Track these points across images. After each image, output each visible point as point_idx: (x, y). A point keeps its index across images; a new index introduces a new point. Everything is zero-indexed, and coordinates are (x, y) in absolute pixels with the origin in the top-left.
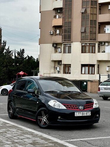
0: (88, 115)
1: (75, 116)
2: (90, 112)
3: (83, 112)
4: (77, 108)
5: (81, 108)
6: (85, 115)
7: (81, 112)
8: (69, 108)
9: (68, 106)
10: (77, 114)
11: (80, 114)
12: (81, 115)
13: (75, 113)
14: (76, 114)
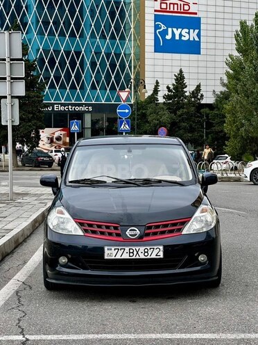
0: (153, 256)
1: (106, 257)
2: (161, 248)
3: (134, 246)
4: (118, 235)
5: (133, 233)
6: (142, 256)
7: (127, 246)
8: (94, 232)
9: (90, 225)
10: (111, 253)
11: (120, 252)
12: (126, 256)
13: (106, 248)
14: (109, 252)
